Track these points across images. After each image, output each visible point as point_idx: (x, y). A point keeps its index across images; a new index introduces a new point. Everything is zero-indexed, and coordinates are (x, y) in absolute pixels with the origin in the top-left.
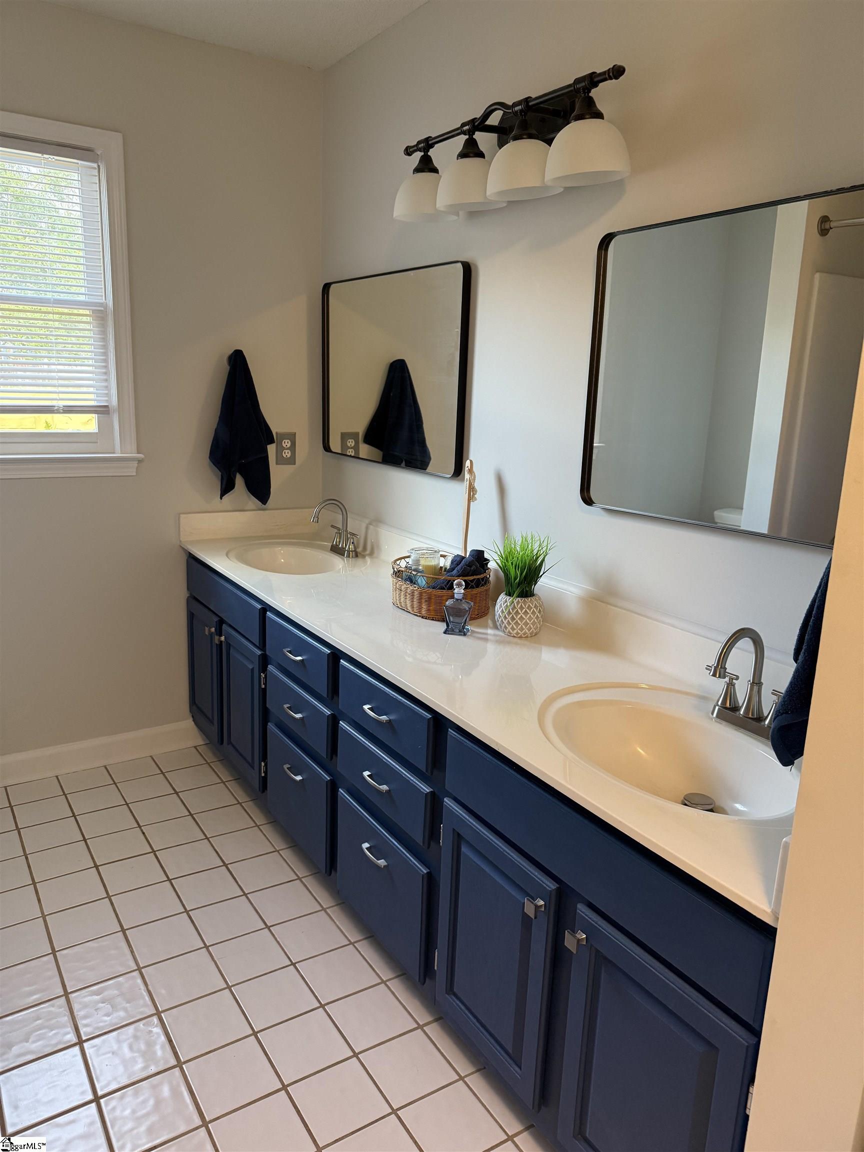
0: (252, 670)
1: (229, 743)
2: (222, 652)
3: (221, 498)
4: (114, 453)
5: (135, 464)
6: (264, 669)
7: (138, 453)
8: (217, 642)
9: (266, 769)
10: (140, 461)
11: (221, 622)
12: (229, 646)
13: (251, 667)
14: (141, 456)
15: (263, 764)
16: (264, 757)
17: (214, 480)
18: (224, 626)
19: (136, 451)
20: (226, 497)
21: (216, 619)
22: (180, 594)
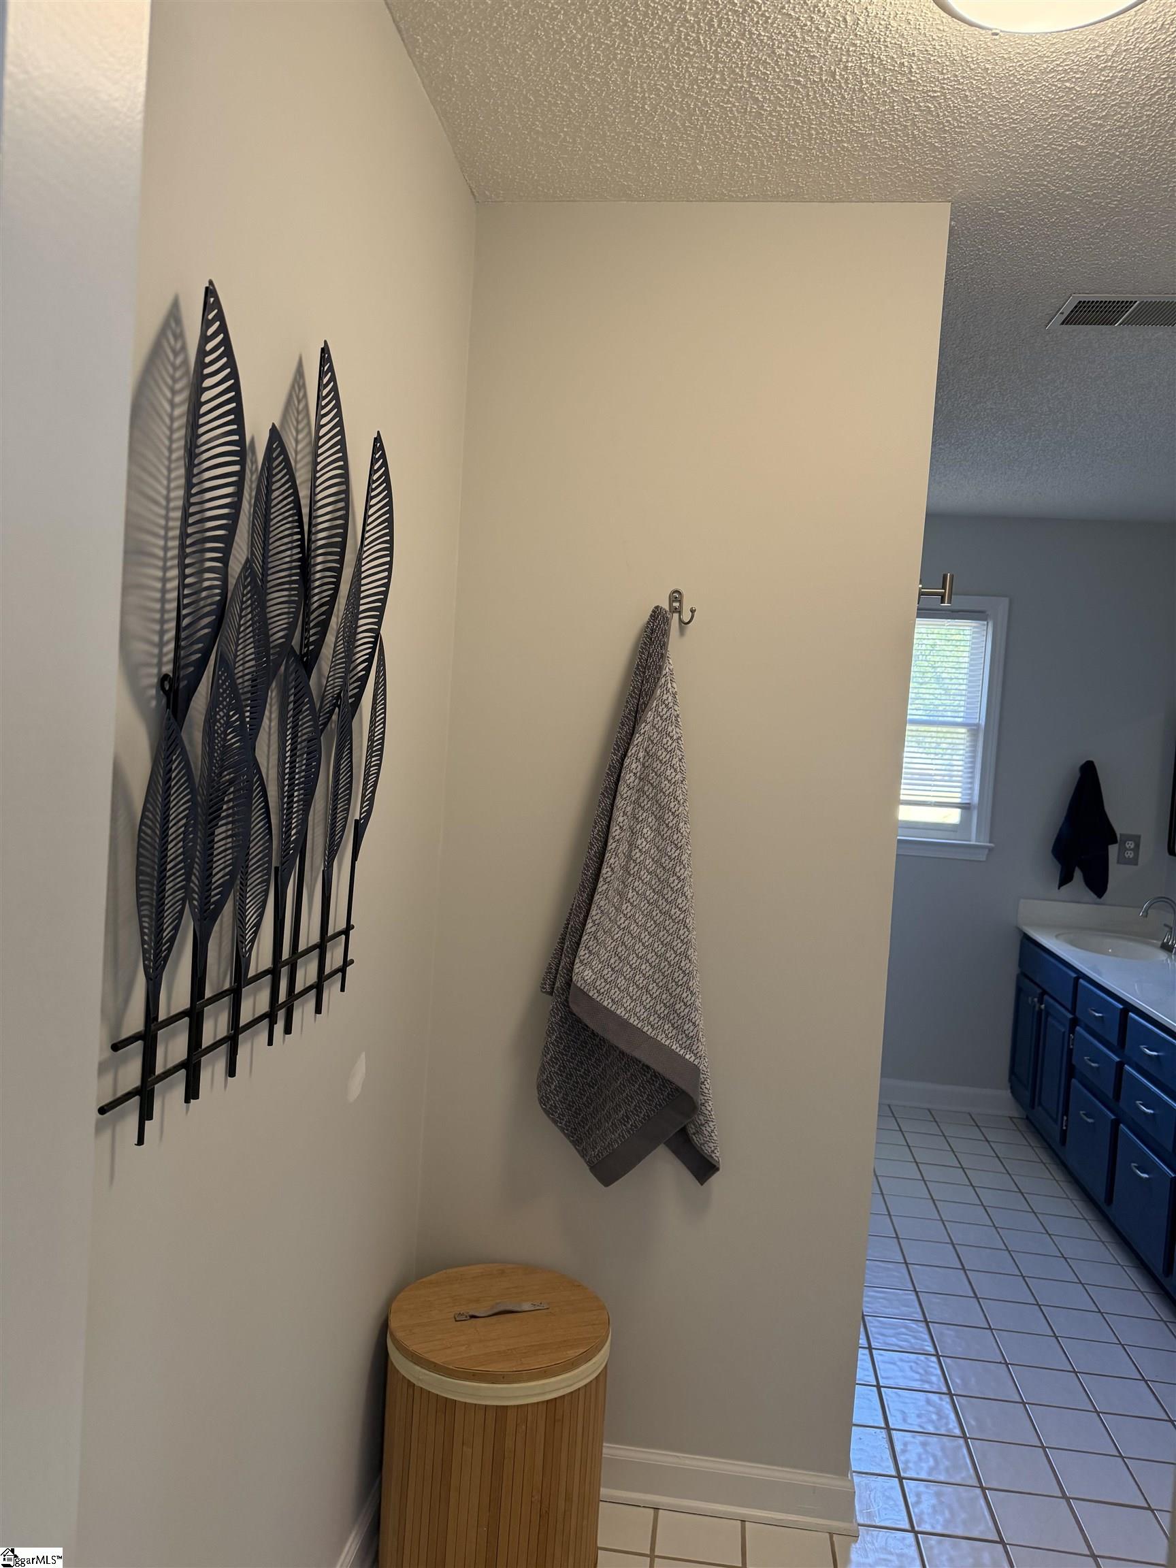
0: (1064, 1032)
1: (1040, 1104)
2: (1041, 1018)
3: (1059, 888)
4: (970, 841)
5: (986, 851)
6: (1072, 1031)
7: (990, 842)
8: (1037, 1009)
9: (1067, 1123)
10: (990, 850)
11: (1044, 992)
12: (1048, 1014)
13: (1063, 1030)
14: (992, 845)
15: (1065, 1118)
16: (1066, 1112)
17: (1054, 869)
18: (1046, 997)
19: (988, 839)
20: (1063, 888)
21: (1039, 991)
22: (1012, 969)
